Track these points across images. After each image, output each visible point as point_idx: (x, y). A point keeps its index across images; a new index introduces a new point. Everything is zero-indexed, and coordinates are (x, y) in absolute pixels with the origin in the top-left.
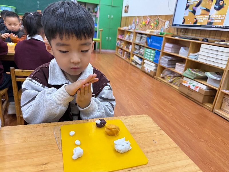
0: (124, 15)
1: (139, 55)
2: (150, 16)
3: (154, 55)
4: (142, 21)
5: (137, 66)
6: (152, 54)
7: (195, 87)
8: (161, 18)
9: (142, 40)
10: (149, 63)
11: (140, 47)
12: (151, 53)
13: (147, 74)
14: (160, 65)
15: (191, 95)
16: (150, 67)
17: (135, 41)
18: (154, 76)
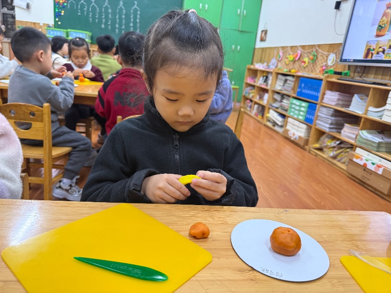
0: (259, 45)
1: (280, 110)
2: (303, 47)
3: (306, 109)
4: (289, 55)
5: (276, 128)
6: (302, 109)
7: (376, 165)
8: (322, 50)
9: (286, 85)
10: (297, 123)
11: (283, 96)
12: (300, 106)
13: (293, 142)
14: (317, 127)
15: (369, 180)
16: (297, 130)
17: (275, 87)
18: (304, 146)
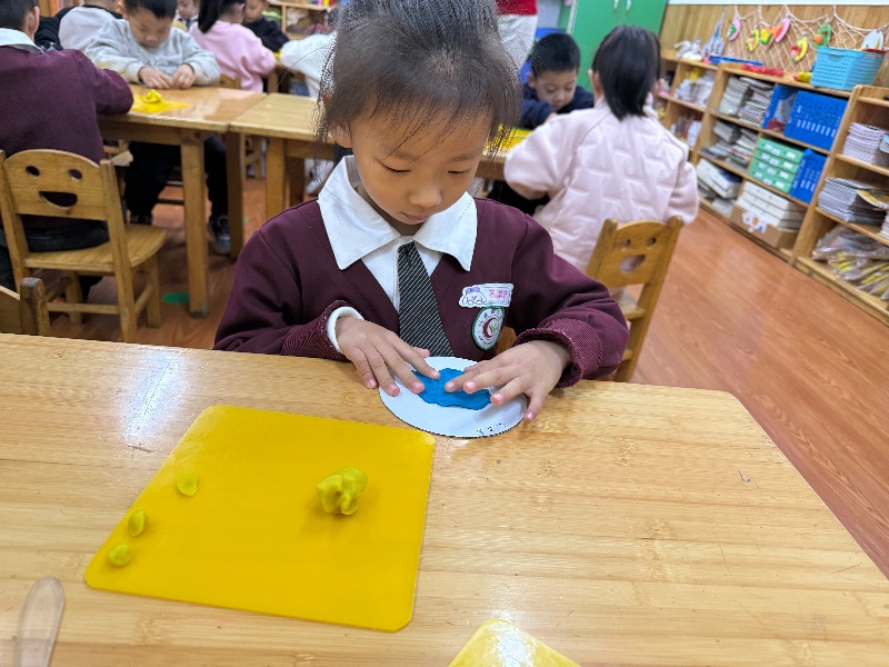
1: (727, 165)
3: (797, 167)
4: (759, 27)
6: (788, 165)
8: (847, 20)
9: (749, 103)
11: (738, 130)
12: (782, 158)
13: (753, 239)
14: (818, 209)
16: (765, 211)
17: (718, 107)
